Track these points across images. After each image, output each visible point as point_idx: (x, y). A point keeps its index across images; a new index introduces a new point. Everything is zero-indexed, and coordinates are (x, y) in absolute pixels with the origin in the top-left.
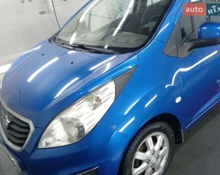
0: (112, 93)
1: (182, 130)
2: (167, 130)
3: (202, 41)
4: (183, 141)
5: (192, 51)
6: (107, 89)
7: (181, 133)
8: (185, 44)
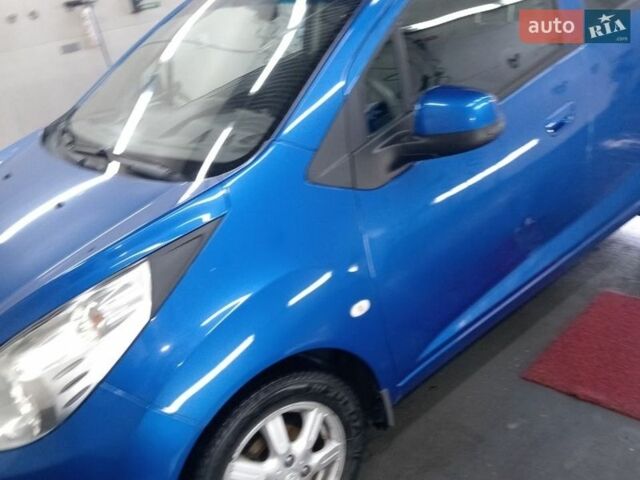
0: (139, 299)
1: (385, 393)
2: (332, 395)
3: (423, 141)
4: (391, 422)
5: (403, 168)
6: (126, 286)
7: (380, 400)
8: (377, 151)
